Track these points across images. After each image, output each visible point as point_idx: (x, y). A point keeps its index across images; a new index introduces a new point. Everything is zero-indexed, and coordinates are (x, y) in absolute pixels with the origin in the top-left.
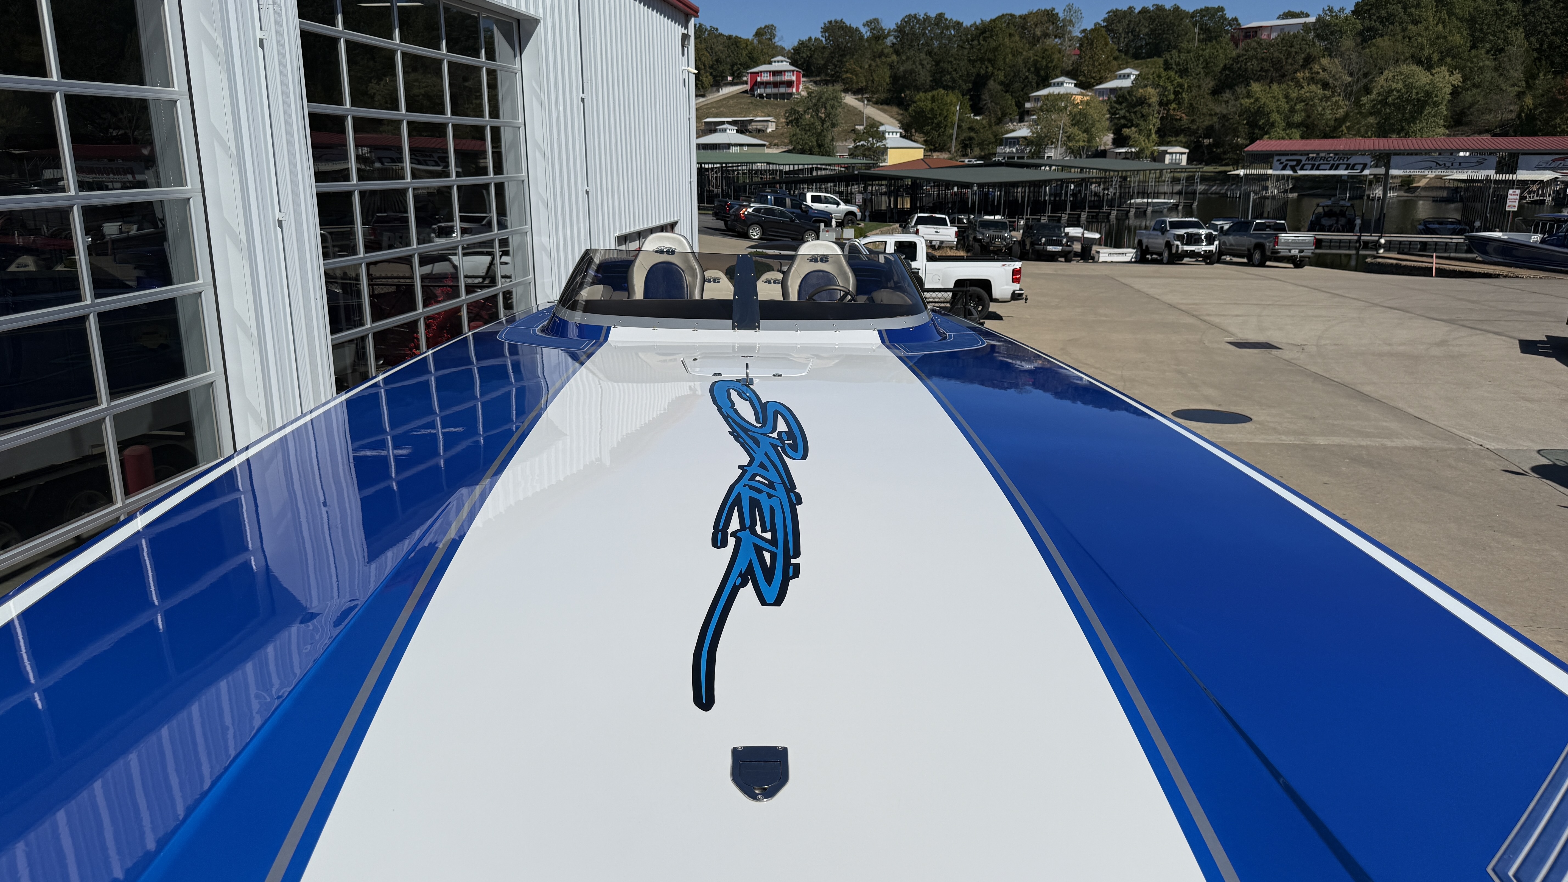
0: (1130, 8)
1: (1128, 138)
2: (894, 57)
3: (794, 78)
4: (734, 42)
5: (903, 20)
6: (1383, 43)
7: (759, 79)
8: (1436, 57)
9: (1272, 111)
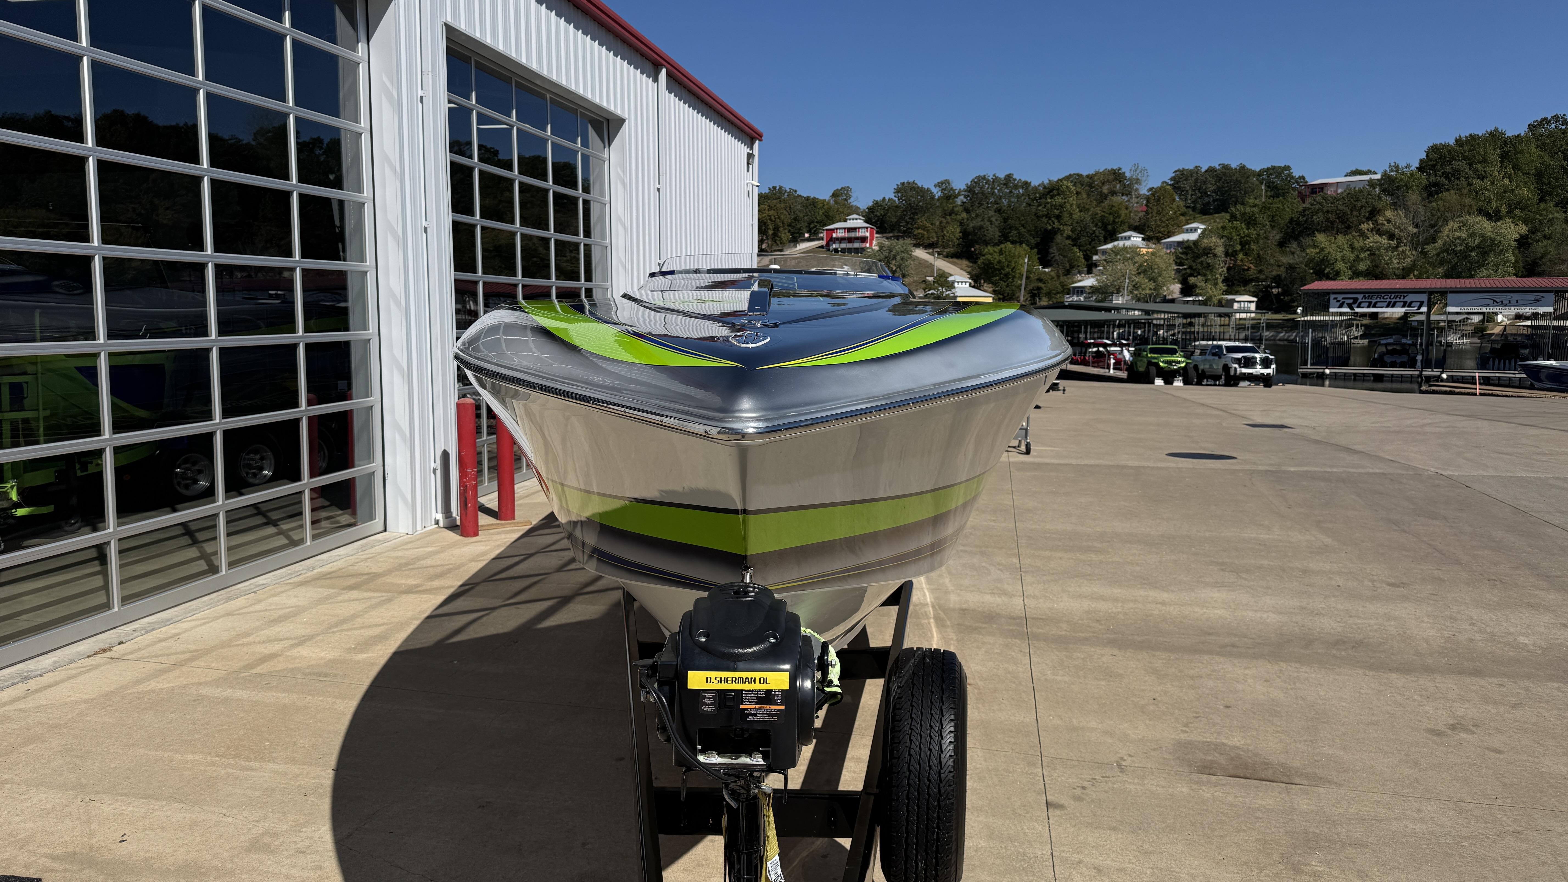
0: (1196, 167)
2: (964, 215)
3: (868, 234)
4: (811, 203)
5: (973, 180)
6: (1450, 196)
7: (834, 235)
8: (1504, 209)
9: (1336, 261)
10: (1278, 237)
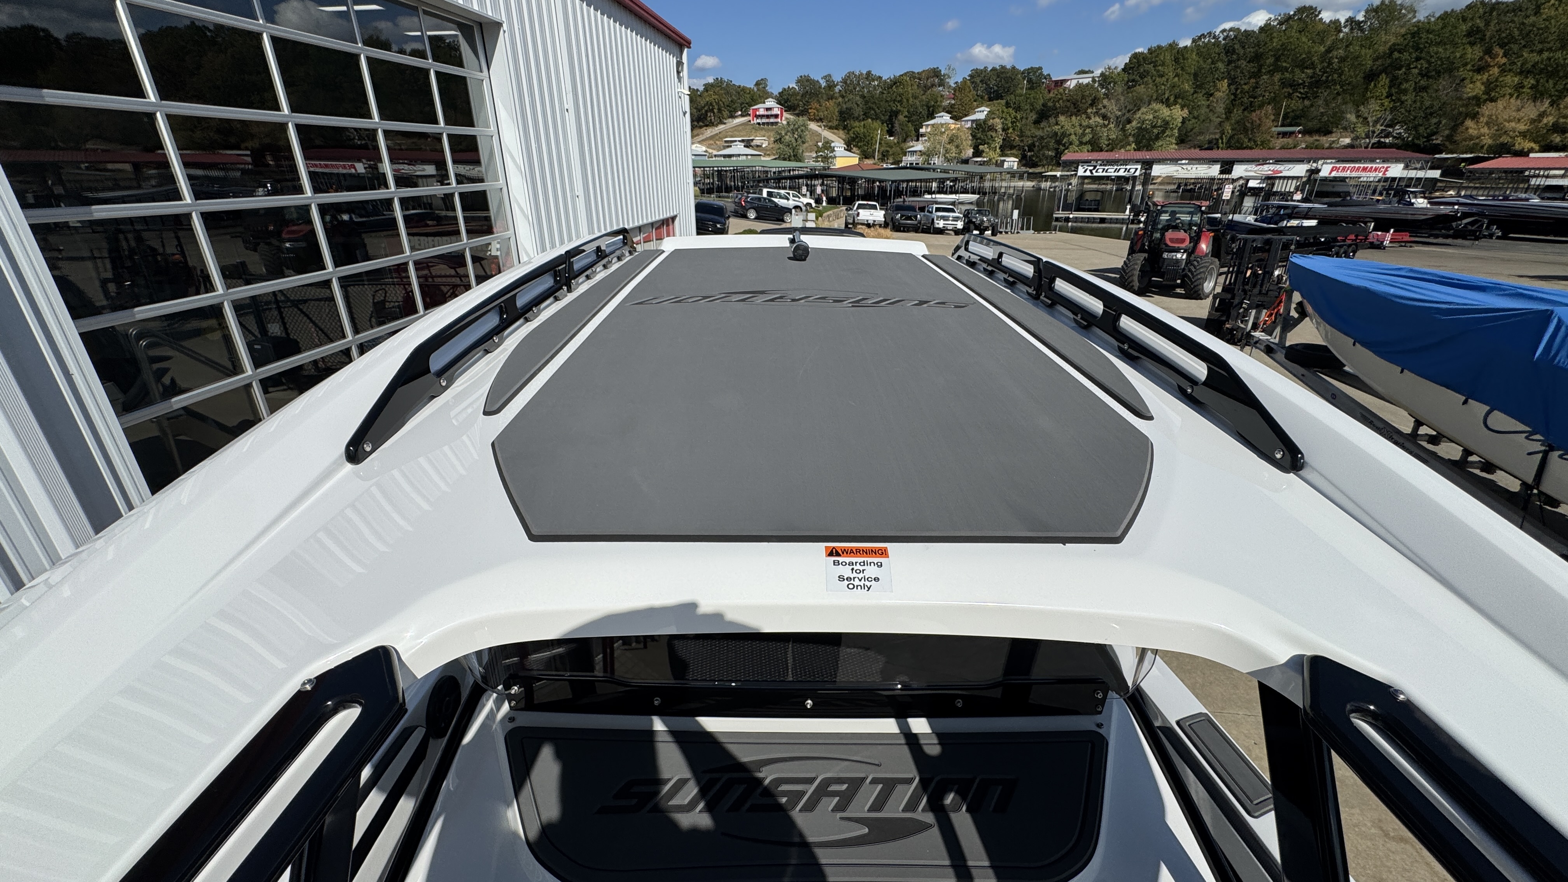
0: (985, 67)
1: (983, 151)
3: (779, 113)
4: (742, 90)
5: (846, 75)
6: (1140, 89)
7: (758, 113)
8: (1172, 98)
9: (1070, 135)
10: (1034, 117)
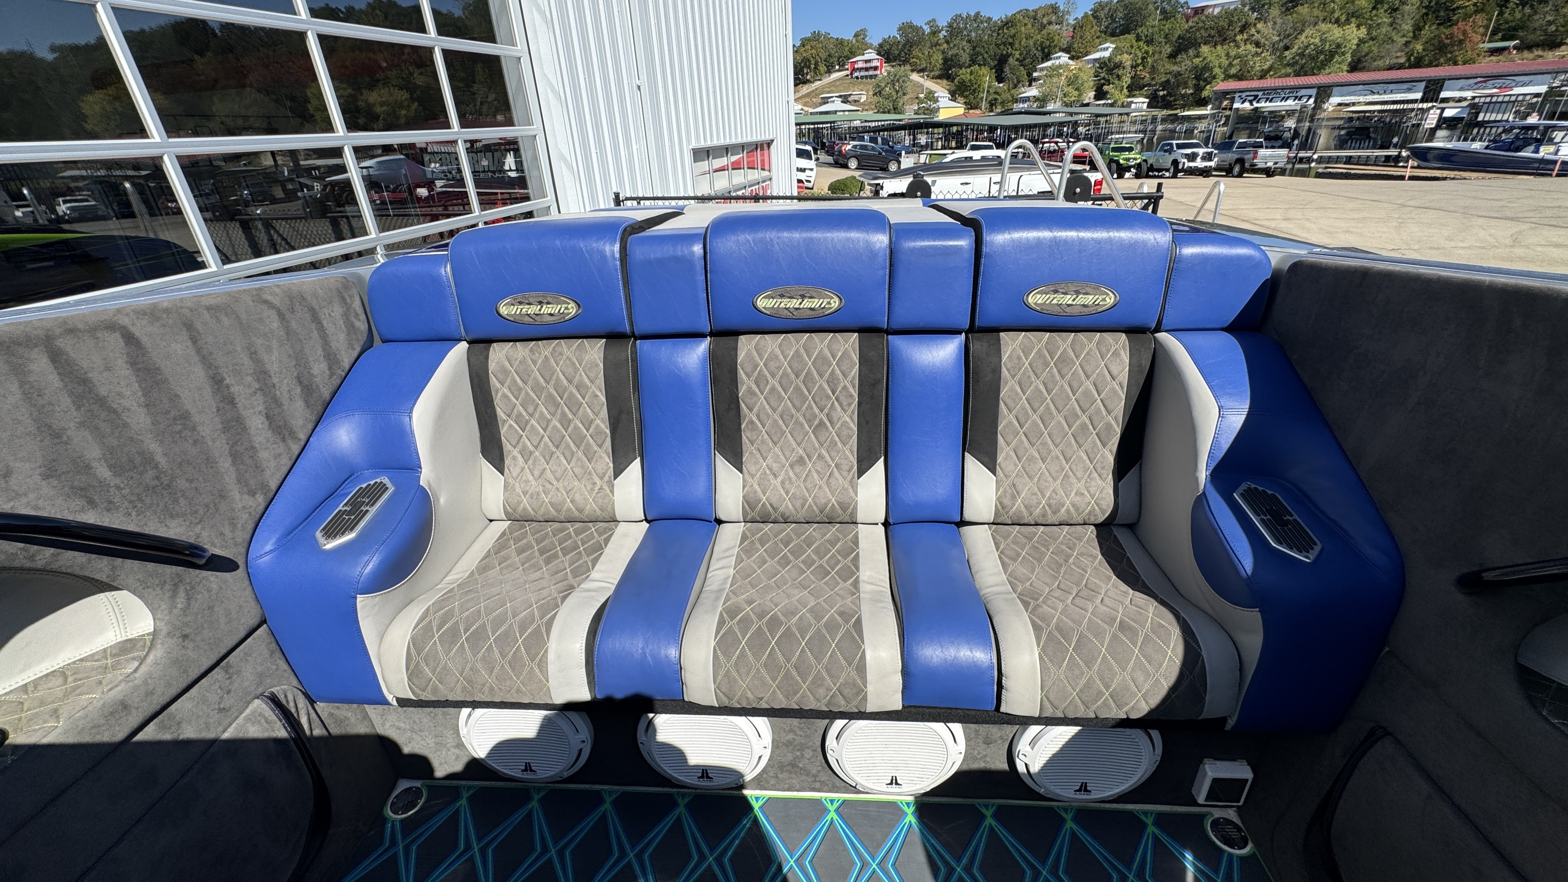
1: (1107, 92)
2: (945, 46)
3: (879, 64)
5: (953, 18)
7: (856, 66)
9: (1215, 66)
10: (1169, 50)
